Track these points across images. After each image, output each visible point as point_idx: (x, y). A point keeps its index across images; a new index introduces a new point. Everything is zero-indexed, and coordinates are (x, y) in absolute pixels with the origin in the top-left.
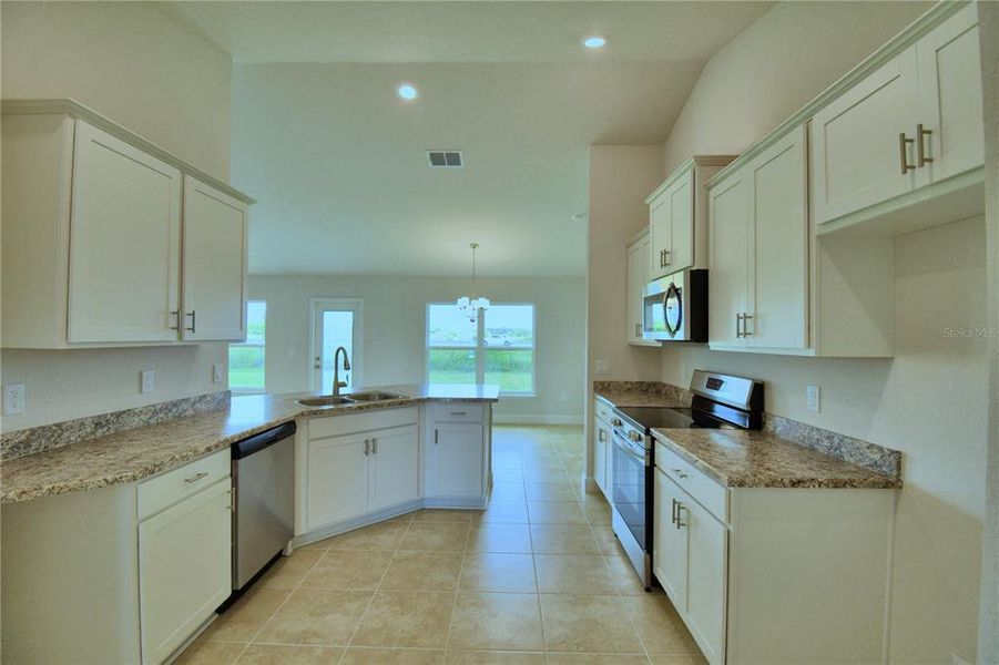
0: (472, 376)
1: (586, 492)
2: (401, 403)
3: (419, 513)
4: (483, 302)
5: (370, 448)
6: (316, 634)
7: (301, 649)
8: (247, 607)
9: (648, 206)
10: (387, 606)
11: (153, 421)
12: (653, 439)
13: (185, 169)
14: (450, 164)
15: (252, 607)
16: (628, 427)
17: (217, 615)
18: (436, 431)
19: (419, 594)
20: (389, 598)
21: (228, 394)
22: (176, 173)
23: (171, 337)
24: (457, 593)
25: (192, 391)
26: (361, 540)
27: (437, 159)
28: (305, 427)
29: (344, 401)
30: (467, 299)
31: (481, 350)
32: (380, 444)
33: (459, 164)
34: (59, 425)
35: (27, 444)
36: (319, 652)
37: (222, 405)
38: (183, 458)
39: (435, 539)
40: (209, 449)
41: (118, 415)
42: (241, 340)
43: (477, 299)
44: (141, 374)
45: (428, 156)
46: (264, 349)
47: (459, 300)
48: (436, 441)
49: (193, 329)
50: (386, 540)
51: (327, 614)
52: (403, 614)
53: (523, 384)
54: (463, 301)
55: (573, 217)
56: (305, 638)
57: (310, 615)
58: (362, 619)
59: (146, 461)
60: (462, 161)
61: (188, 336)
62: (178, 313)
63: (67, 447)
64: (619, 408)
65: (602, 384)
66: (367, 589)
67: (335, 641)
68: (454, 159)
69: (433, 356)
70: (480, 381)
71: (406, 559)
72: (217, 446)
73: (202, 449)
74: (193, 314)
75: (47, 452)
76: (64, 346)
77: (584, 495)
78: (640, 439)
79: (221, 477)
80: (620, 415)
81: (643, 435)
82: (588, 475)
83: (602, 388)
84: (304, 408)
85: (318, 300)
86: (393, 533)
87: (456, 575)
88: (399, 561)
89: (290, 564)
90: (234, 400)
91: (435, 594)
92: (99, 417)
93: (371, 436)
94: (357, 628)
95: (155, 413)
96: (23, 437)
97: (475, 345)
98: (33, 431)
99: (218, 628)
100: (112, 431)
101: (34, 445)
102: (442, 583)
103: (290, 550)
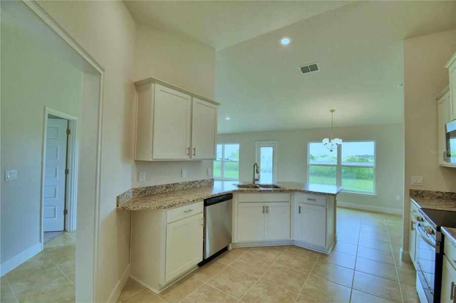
0: (334, 180)
1: (402, 260)
2: (281, 191)
3: (292, 247)
4: (338, 141)
5: (265, 210)
6: (229, 289)
7: (221, 293)
8: (209, 267)
9: (448, 69)
10: (262, 288)
11: (185, 188)
12: (443, 236)
13: (193, 95)
14: (312, 71)
15: (211, 268)
16: (427, 224)
17: (198, 267)
18: (300, 207)
19: (279, 288)
20: (264, 284)
21: (213, 180)
22: (189, 97)
23: (187, 158)
24: (299, 294)
25: (200, 178)
26: (260, 252)
27: (305, 70)
28: (237, 196)
29: (256, 187)
30: (328, 139)
31: (339, 166)
32: (270, 209)
33: (317, 69)
34: (155, 186)
35: (145, 192)
36: (228, 298)
37: (210, 184)
38: (183, 203)
39: (295, 263)
40: (194, 201)
41: (174, 184)
42: (215, 159)
43: (333, 139)
44: (182, 171)
45: (300, 69)
46: (238, 163)
47: (323, 140)
48: (300, 212)
49: (194, 155)
50: (271, 256)
51: (236, 281)
52: (268, 295)
53: (367, 187)
54: (326, 140)
55: (398, 86)
56: (224, 289)
57: (230, 279)
58: (250, 290)
59: (171, 203)
60: (319, 68)
61: (193, 157)
62: (189, 148)
63: (157, 194)
64: (422, 209)
65: (417, 191)
66: (256, 276)
67: (235, 295)
68: (314, 68)
69: (311, 169)
70: (339, 183)
71: (278, 268)
72: (197, 200)
73: (191, 200)
74: (195, 149)
75: (151, 195)
76: (151, 160)
77: (401, 263)
78: (433, 232)
79: (200, 212)
80: (422, 214)
81: (435, 231)
82: (404, 249)
83: (416, 194)
84: (237, 188)
85: (258, 142)
86: (275, 253)
87: (301, 285)
88: (274, 268)
89: (230, 255)
90: (215, 182)
91: (287, 291)
92: (167, 185)
93: (267, 204)
94: (246, 293)
95: (186, 185)
96: (144, 189)
97: (336, 164)
98: (147, 188)
99: (197, 273)
100: (171, 190)
101: (147, 192)
102: (292, 287)
103: (230, 248)
